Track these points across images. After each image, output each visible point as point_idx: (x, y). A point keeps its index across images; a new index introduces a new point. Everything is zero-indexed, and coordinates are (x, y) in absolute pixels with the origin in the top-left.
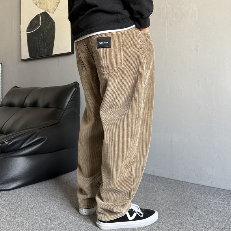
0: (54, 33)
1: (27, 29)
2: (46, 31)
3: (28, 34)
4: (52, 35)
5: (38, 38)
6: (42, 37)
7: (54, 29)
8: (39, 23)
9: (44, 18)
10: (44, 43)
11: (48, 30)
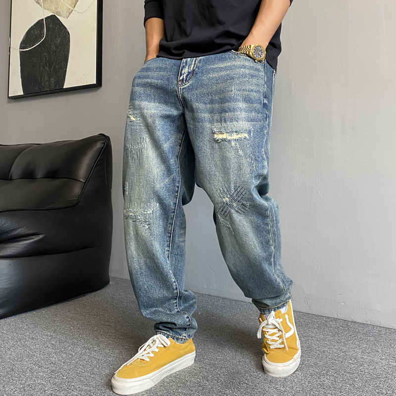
0: (67, 50)
1: (21, 44)
2: (54, 48)
3: (21, 53)
4: (65, 55)
5: (40, 59)
6: (46, 58)
7: (67, 44)
8: (41, 34)
9: (51, 26)
10: (50, 68)
11: (56, 47)
